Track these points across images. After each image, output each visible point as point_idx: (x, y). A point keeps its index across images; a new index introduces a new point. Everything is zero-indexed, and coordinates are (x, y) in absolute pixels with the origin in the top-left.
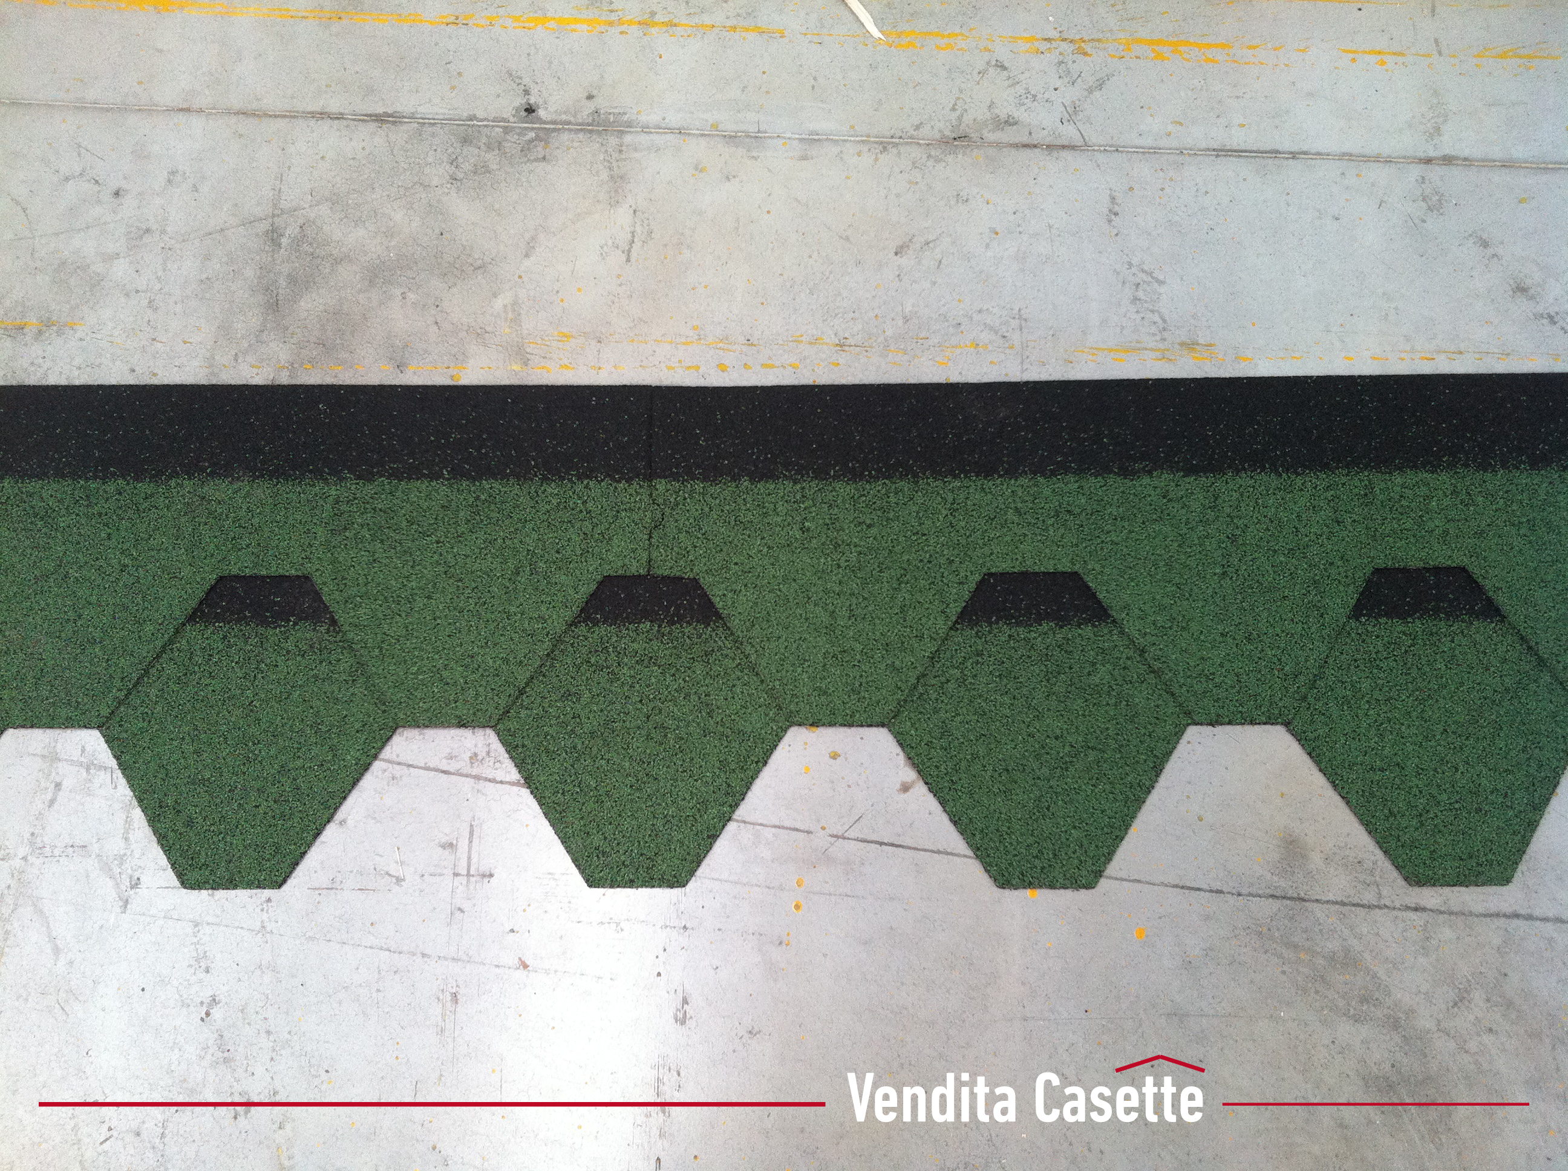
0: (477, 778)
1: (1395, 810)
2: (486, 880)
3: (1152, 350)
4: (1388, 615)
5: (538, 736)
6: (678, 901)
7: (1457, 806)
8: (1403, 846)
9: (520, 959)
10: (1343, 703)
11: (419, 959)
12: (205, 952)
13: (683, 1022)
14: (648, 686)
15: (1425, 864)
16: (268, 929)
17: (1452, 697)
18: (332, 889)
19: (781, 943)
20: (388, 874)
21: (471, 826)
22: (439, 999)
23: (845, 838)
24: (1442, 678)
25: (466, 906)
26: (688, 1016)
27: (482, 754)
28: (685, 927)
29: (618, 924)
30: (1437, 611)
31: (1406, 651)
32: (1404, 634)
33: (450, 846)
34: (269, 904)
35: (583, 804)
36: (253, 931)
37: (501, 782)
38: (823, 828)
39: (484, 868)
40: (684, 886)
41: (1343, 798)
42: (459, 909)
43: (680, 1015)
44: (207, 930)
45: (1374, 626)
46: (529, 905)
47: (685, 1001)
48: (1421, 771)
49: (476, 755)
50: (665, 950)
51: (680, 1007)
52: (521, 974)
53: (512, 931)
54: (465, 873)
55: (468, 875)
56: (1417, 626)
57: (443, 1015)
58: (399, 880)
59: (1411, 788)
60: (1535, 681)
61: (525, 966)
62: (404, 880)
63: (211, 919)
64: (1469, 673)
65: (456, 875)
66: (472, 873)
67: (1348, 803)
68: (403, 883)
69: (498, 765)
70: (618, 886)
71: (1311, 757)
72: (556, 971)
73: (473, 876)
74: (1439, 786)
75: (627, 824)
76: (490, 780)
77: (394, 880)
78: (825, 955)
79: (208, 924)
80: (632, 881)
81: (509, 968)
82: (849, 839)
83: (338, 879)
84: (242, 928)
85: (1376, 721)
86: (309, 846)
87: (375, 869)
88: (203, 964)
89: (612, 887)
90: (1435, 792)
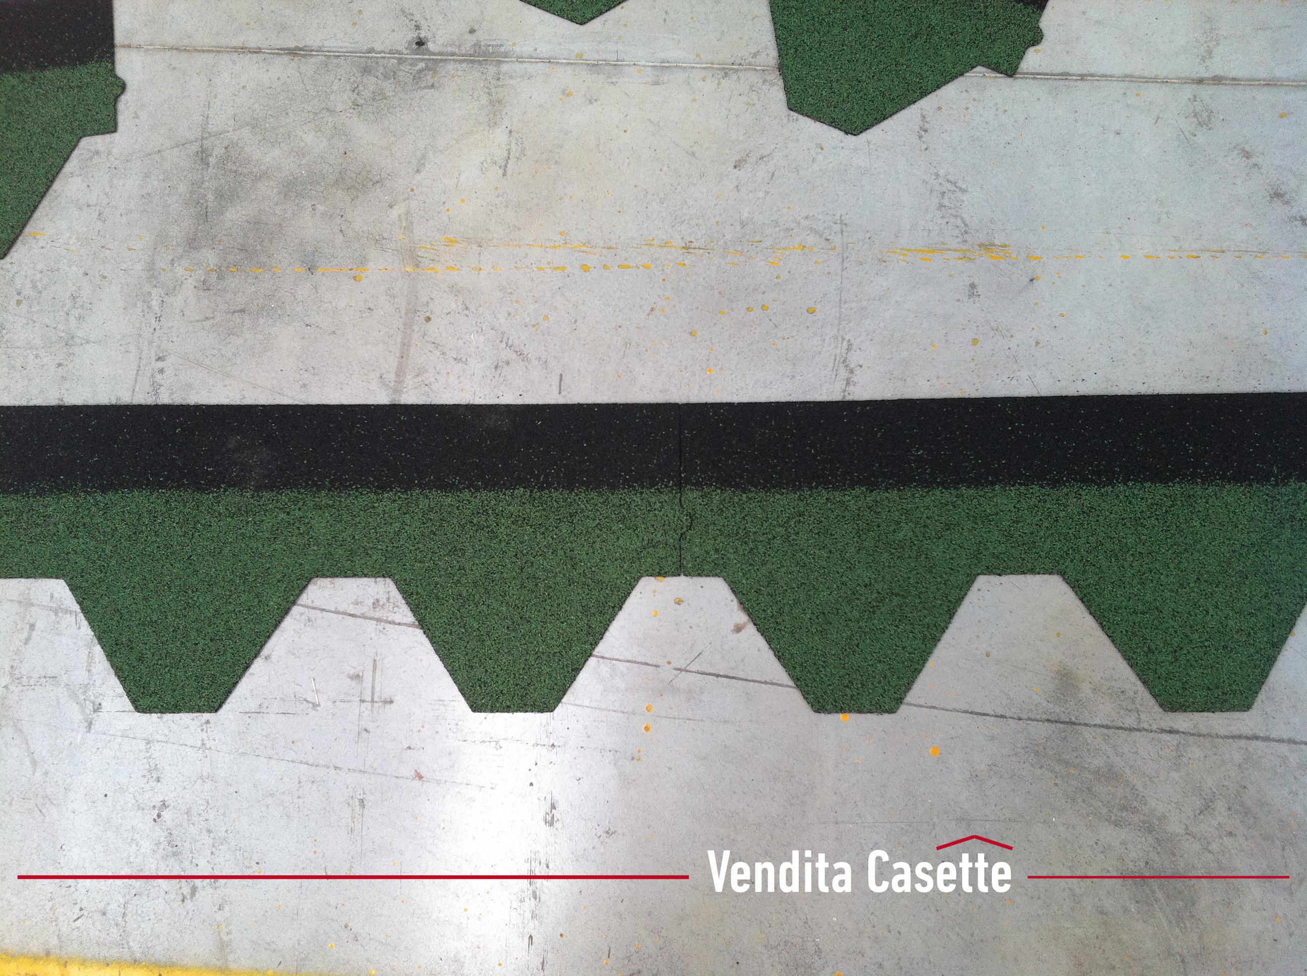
0: (379, 620)
1: (1153, 647)
2: (388, 706)
3: (955, 250)
4: (1153, 480)
5: (429, 585)
6: (547, 724)
7: (1206, 644)
8: (1159, 678)
9: (416, 771)
10: (1111, 555)
11: (333, 772)
12: (156, 765)
13: (551, 823)
14: (522, 543)
15: (1177, 692)
16: (208, 746)
17: (1205, 550)
18: (259, 713)
19: (633, 759)
20: (305, 700)
21: (375, 661)
22: (349, 804)
23: (687, 671)
24: (1197, 534)
25: (370, 727)
26: (555, 819)
27: (383, 600)
28: (553, 745)
29: (497, 742)
30: (1194, 475)
31: (1167, 511)
32: (1165, 496)
33: (357, 677)
34: (208, 725)
35: (468, 642)
36: (195, 747)
37: (399, 624)
38: (669, 663)
39: (386, 696)
40: (552, 711)
41: (1109, 637)
42: (366, 730)
43: (549, 818)
44: (158, 746)
45: (1139, 490)
46: (423, 727)
47: (553, 807)
48: (1176, 614)
49: (378, 601)
50: (536, 764)
51: (548, 811)
52: (417, 783)
53: (409, 748)
54: (370, 699)
55: (373, 701)
56: (1176, 489)
57: (353, 818)
58: (315, 706)
59: (1168, 628)
60: (1277, 537)
61: (421, 777)
62: (319, 705)
63: (160, 738)
64: (1221, 530)
65: (363, 701)
66: (375, 699)
67: (1113, 641)
68: (318, 708)
69: (396, 609)
70: (497, 711)
71: (1083, 602)
72: (445, 782)
73: (376, 702)
74: (1191, 627)
75: (504, 659)
76: (390, 623)
77: (311, 705)
78: (670, 769)
79: (158, 741)
80: (509, 707)
81: (407, 779)
82: (690, 671)
83: (265, 705)
84: (186, 745)
85: (1139, 571)
86: (240, 677)
87: (295, 696)
88: (154, 774)
89: (492, 711)
90: (1187, 631)
